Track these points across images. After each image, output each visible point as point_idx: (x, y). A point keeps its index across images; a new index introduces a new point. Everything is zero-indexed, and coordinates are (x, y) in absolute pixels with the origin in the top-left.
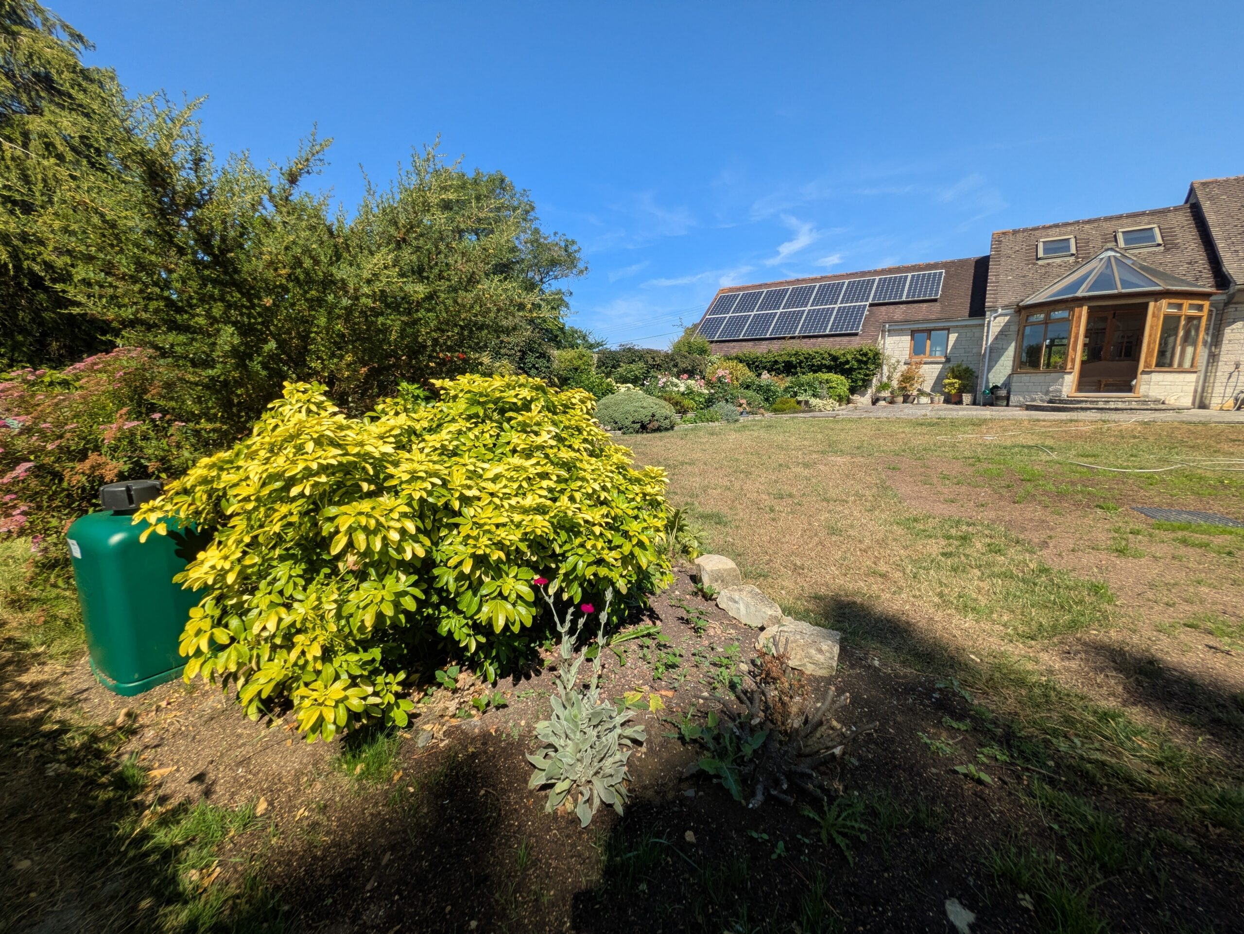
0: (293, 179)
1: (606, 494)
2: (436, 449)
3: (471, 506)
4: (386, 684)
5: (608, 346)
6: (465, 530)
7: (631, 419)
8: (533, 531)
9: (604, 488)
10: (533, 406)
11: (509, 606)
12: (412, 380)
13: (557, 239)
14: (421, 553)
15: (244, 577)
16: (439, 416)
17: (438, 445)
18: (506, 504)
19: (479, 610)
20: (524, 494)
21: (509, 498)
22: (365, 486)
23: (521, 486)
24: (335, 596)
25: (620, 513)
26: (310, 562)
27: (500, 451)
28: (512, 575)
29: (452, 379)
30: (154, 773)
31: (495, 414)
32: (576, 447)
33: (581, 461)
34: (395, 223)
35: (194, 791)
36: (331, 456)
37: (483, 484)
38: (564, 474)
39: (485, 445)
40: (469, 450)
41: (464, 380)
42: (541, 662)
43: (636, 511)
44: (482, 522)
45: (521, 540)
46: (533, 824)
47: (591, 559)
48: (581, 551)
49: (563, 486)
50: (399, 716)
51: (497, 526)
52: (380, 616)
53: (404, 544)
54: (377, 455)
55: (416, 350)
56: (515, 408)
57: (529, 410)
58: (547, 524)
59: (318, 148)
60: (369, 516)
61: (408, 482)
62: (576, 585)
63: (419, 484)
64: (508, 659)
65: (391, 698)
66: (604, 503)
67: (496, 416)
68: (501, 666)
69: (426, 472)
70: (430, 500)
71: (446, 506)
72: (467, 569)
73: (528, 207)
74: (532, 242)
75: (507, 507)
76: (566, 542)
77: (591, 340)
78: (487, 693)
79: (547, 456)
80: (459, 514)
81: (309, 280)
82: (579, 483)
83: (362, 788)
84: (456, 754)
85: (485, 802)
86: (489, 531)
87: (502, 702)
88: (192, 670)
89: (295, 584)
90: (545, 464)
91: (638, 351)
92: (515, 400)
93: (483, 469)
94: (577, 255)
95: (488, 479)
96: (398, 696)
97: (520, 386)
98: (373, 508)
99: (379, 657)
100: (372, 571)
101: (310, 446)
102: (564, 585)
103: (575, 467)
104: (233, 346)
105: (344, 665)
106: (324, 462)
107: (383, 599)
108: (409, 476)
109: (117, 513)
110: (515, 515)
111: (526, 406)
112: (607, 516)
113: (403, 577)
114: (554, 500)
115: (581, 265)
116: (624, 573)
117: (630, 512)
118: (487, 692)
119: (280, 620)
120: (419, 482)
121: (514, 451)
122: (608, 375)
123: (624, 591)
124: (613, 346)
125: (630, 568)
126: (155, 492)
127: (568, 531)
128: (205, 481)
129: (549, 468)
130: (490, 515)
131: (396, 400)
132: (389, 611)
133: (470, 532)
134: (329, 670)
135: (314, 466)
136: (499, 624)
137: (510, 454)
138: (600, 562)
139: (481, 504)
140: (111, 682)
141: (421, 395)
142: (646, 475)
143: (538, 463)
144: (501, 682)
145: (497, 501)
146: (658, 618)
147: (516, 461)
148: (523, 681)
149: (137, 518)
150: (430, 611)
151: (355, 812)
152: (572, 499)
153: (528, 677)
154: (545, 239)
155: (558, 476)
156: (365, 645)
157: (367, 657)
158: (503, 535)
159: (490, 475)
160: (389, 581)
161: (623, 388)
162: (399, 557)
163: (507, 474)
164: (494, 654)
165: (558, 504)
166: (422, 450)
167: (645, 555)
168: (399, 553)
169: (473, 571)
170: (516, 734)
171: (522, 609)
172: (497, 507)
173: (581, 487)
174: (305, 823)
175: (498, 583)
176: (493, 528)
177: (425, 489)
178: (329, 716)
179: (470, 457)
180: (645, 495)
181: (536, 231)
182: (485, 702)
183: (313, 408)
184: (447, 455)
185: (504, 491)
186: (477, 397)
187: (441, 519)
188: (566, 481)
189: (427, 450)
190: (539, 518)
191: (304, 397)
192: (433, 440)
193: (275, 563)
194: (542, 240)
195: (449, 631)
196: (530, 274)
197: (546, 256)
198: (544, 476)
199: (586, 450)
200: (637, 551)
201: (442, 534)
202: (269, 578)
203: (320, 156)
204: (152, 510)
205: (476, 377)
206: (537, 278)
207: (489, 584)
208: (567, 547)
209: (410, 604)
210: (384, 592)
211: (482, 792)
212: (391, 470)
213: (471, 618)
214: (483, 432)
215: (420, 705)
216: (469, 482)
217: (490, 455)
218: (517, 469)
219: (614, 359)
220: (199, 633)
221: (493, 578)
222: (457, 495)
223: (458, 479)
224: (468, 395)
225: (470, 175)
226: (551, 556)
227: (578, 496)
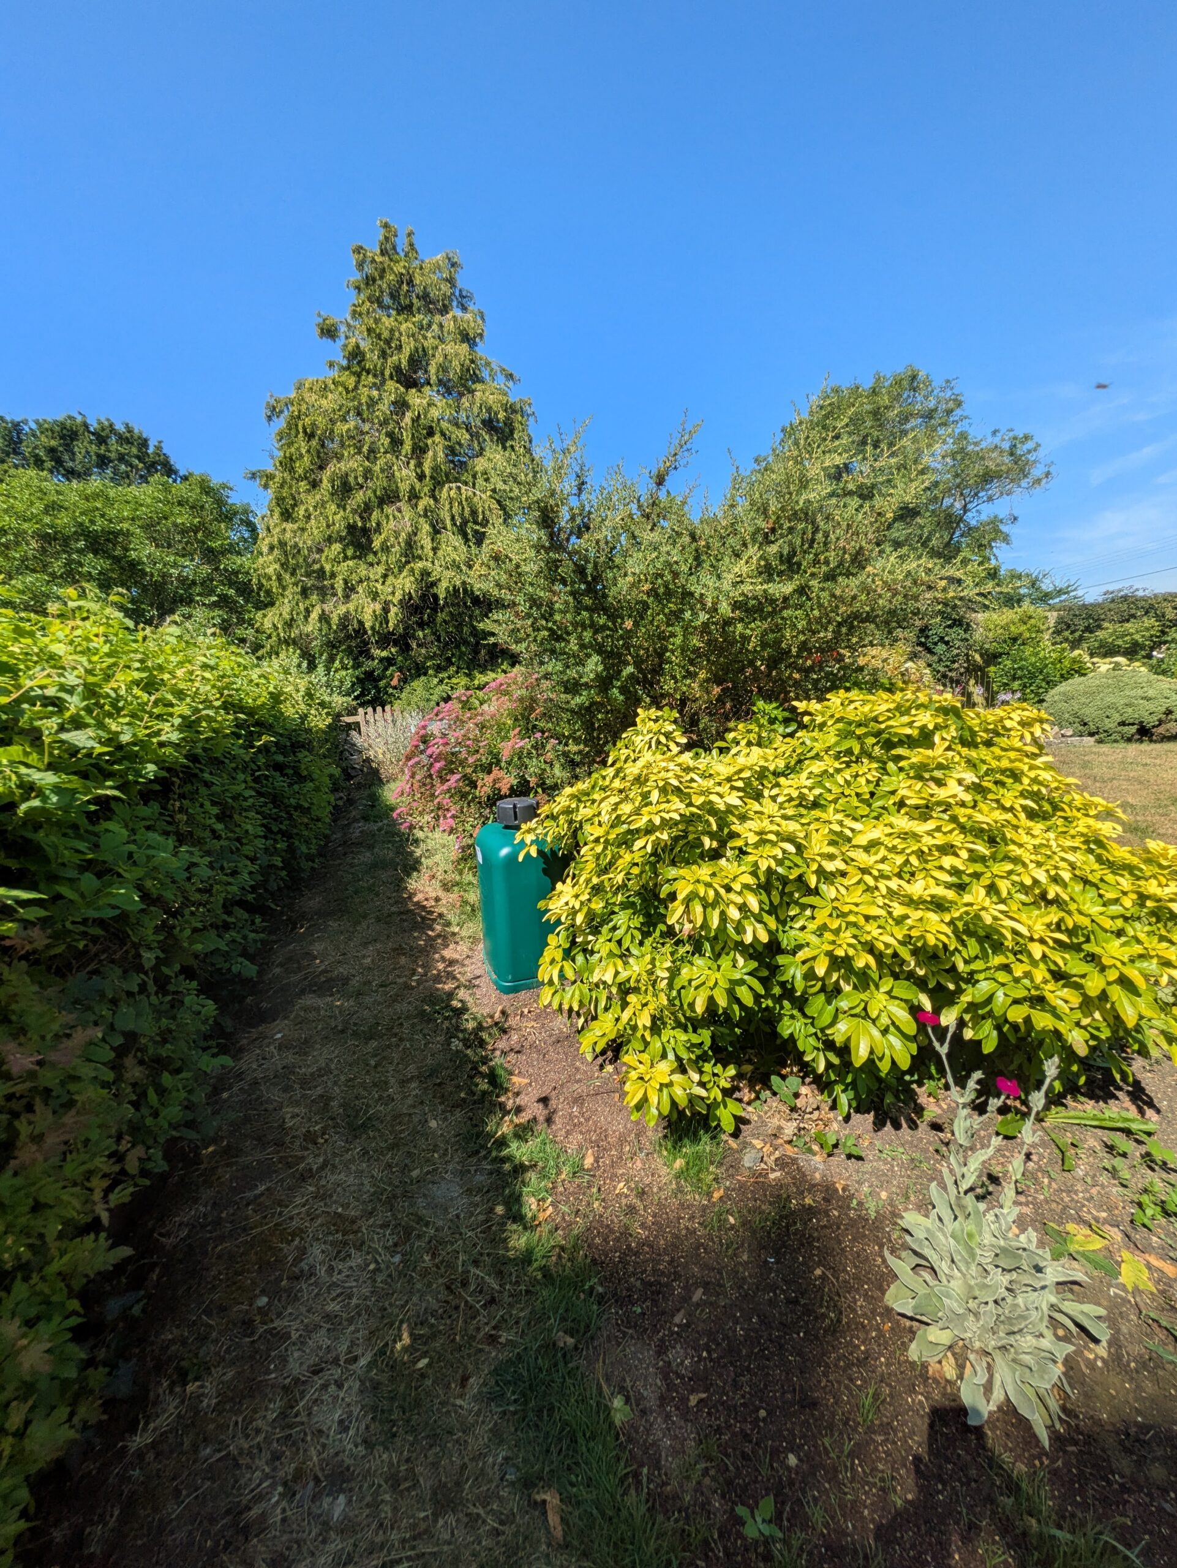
0: (660, 481)
1: (1059, 889)
2: (791, 800)
3: (832, 883)
4: (715, 1075)
5: (1080, 593)
6: (822, 916)
7: (1117, 718)
8: (922, 937)
9: (1056, 880)
10: (937, 738)
11: (876, 1033)
12: (768, 697)
13: (997, 440)
14: (764, 938)
15: (591, 916)
16: (799, 751)
17: (795, 794)
18: (882, 885)
19: (832, 1024)
20: (913, 874)
21: (888, 878)
22: (707, 842)
23: (907, 862)
24: (668, 964)
25: (1085, 922)
26: (648, 915)
27: (880, 803)
28: (884, 988)
29: (820, 700)
30: (515, 1079)
31: (877, 749)
32: (1008, 805)
33: (1016, 828)
34: (764, 511)
35: (539, 1111)
36: (676, 808)
37: (851, 854)
38: (982, 849)
39: (858, 795)
40: (835, 801)
41: (835, 699)
42: (920, 1110)
43: (1120, 923)
44: (846, 909)
45: (903, 943)
46: (888, 1365)
47: (1021, 993)
48: (1002, 976)
49: (978, 867)
50: (725, 1116)
51: (867, 918)
52: (711, 1000)
53: (745, 923)
54: (722, 807)
55: (778, 657)
56: (910, 742)
57: (931, 746)
58: (948, 930)
59: (686, 437)
60: (708, 885)
61: (756, 846)
62: (988, 1026)
63: (767, 850)
64: (869, 1092)
65: (717, 1094)
66: (1057, 902)
67: (877, 751)
68: (857, 1096)
69: (777, 834)
70: (780, 870)
71: (800, 878)
72: (821, 971)
73: (951, 405)
74: (953, 455)
75: (884, 891)
76: (976, 957)
77: (1046, 586)
78: (835, 1129)
79: (954, 819)
80: (816, 892)
81: (669, 593)
82: (1009, 867)
83: (680, 1190)
84: (788, 1198)
85: (820, 1289)
86: (855, 925)
87: (855, 1151)
88: (546, 996)
89: (633, 937)
90: (951, 832)
91: (1144, 599)
92: (908, 731)
93: (852, 830)
94: (1031, 457)
95: (858, 847)
96: (727, 1093)
97: (918, 707)
98: (714, 875)
99: (708, 1043)
100: (707, 946)
101: (655, 796)
102: (967, 1017)
103: (1004, 839)
104: (597, 675)
105: (672, 1041)
106: (667, 816)
107: (716, 983)
108: (757, 838)
109: (507, 827)
110: (895, 904)
111: (925, 738)
112: (1058, 928)
113: (741, 961)
114: (961, 888)
115: (1037, 472)
116: (1085, 1022)
117: (1108, 924)
118: (835, 1126)
119: (617, 973)
120: (768, 846)
121: (901, 804)
122: (1075, 644)
123: (1082, 1051)
124: (1091, 594)
125: (1097, 1015)
126: (532, 812)
127: (980, 941)
128: (568, 811)
129: (957, 839)
130: (858, 900)
131: (750, 727)
132: (722, 1002)
133: (828, 921)
134: (656, 1045)
135: (657, 821)
136: (860, 1055)
137: (893, 809)
138: (1038, 1001)
139: (846, 882)
140: (494, 977)
141: (780, 718)
142: (1149, 861)
143: (938, 829)
144: (856, 1118)
145: (869, 879)
146: (1151, 1104)
147: (902, 822)
148: (888, 1127)
149: (518, 837)
150: (770, 1003)
151: (671, 1216)
152: (992, 889)
153: (897, 1126)
154: (976, 444)
155: (970, 851)
156: (695, 1024)
157: (695, 1039)
158: (876, 933)
159: (862, 840)
160: (725, 962)
161: (1104, 666)
162: (737, 938)
163: (887, 841)
164: (849, 1080)
165: (967, 898)
166: (774, 798)
167: (1133, 1004)
168: (738, 933)
169: (828, 973)
170: (872, 1207)
171: (894, 1040)
172: (869, 889)
173: (1010, 873)
174: (624, 1201)
175: (863, 996)
176: (862, 921)
177: (774, 857)
178: (654, 1099)
179: (837, 811)
180: (1142, 898)
181: (963, 436)
182: (832, 1141)
183: (663, 739)
184: (805, 807)
185: (881, 866)
186: (853, 728)
187: (791, 894)
188: (983, 859)
189: (780, 799)
190: (933, 917)
191: (655, 727)
192: (790, 786)
193: (616, 909)
194: (970, 448)
195: (792, 1035)
196: (947, 502)
197: (978, 469)
198: (947, 849)
199: (1024, 808)
200: (1117, 993)
201: (792, 913)
202: (611, 925)
203: (688, 446)
204: (529, 831)
205: (854, 694)
206: (958, 505)
207: (848, 995)
208: (978, 965)
209: (745, 995)
210: (718, 975)
211: (818, 1272)
212: (737, 828)
213: (822, 1030)
214: (857, 776)
215: (750, 1109)
216: (832, 850)
217: (864, 810)
218: (905, 836)
219: (1090, 616)
220: (553, 961)
221: (855, 987)
222: (815, 867)
223: (818, 845)
224: (840, 725)
225: (867, 384)
226: (947, 971)
227: (1004, 886)
